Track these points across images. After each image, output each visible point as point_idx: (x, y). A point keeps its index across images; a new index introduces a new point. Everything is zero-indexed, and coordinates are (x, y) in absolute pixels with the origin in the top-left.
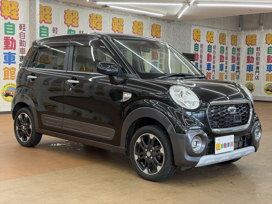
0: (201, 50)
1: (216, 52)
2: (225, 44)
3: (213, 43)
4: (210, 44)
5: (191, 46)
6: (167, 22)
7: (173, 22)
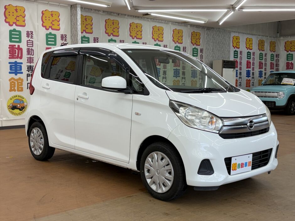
0: (241, 57)
1: (255, 59)
2: (264, 51)
3: (252, 49)
4: (249, 50)
5: (231, 53)
6: (207, 30)
7: (212, 29)
